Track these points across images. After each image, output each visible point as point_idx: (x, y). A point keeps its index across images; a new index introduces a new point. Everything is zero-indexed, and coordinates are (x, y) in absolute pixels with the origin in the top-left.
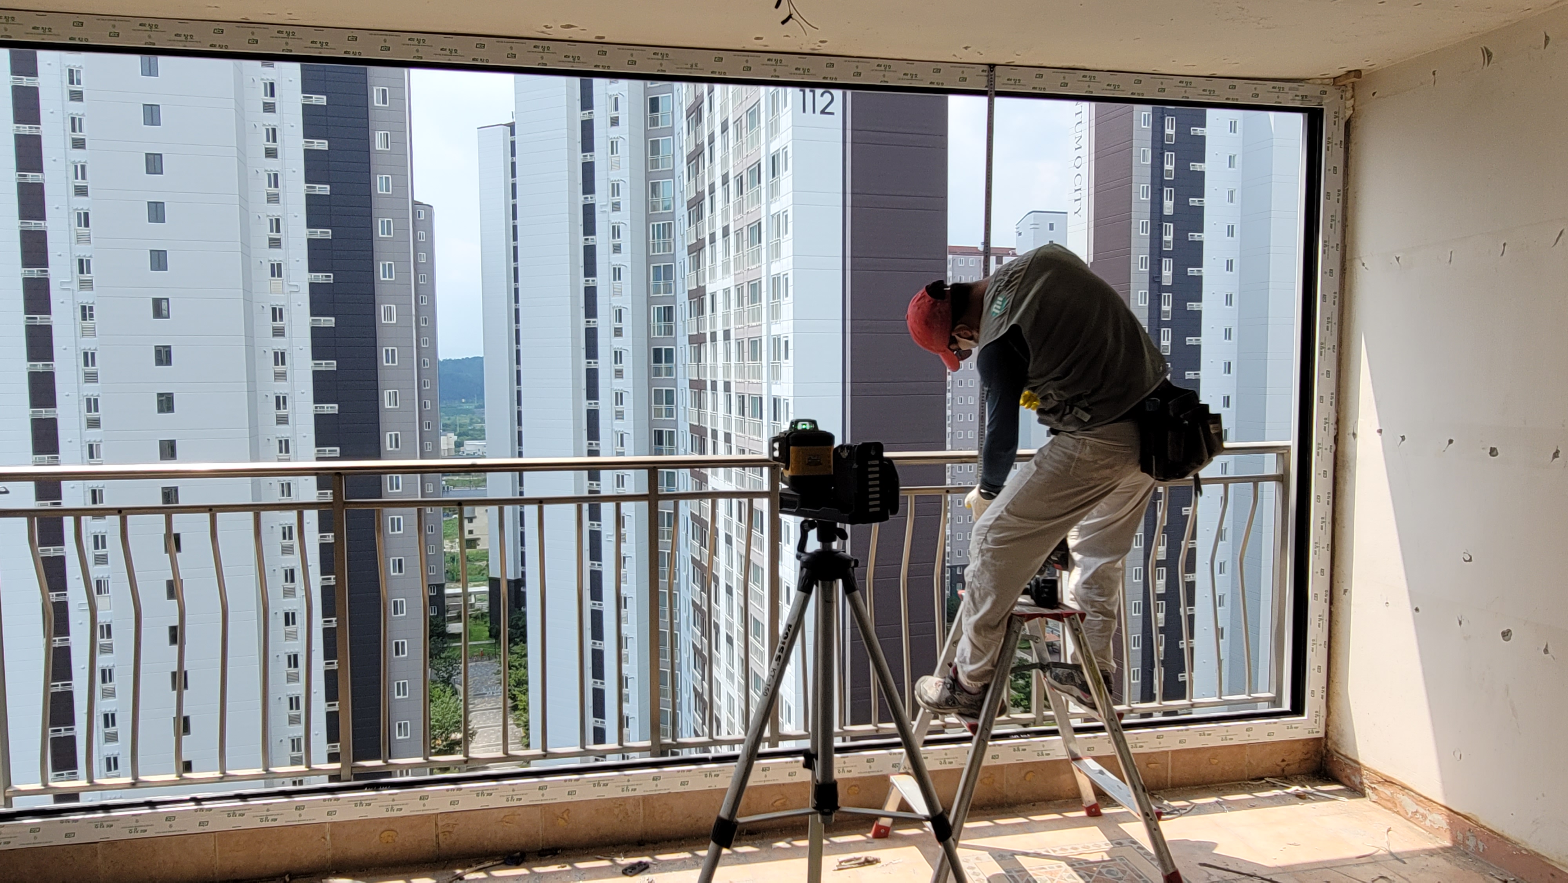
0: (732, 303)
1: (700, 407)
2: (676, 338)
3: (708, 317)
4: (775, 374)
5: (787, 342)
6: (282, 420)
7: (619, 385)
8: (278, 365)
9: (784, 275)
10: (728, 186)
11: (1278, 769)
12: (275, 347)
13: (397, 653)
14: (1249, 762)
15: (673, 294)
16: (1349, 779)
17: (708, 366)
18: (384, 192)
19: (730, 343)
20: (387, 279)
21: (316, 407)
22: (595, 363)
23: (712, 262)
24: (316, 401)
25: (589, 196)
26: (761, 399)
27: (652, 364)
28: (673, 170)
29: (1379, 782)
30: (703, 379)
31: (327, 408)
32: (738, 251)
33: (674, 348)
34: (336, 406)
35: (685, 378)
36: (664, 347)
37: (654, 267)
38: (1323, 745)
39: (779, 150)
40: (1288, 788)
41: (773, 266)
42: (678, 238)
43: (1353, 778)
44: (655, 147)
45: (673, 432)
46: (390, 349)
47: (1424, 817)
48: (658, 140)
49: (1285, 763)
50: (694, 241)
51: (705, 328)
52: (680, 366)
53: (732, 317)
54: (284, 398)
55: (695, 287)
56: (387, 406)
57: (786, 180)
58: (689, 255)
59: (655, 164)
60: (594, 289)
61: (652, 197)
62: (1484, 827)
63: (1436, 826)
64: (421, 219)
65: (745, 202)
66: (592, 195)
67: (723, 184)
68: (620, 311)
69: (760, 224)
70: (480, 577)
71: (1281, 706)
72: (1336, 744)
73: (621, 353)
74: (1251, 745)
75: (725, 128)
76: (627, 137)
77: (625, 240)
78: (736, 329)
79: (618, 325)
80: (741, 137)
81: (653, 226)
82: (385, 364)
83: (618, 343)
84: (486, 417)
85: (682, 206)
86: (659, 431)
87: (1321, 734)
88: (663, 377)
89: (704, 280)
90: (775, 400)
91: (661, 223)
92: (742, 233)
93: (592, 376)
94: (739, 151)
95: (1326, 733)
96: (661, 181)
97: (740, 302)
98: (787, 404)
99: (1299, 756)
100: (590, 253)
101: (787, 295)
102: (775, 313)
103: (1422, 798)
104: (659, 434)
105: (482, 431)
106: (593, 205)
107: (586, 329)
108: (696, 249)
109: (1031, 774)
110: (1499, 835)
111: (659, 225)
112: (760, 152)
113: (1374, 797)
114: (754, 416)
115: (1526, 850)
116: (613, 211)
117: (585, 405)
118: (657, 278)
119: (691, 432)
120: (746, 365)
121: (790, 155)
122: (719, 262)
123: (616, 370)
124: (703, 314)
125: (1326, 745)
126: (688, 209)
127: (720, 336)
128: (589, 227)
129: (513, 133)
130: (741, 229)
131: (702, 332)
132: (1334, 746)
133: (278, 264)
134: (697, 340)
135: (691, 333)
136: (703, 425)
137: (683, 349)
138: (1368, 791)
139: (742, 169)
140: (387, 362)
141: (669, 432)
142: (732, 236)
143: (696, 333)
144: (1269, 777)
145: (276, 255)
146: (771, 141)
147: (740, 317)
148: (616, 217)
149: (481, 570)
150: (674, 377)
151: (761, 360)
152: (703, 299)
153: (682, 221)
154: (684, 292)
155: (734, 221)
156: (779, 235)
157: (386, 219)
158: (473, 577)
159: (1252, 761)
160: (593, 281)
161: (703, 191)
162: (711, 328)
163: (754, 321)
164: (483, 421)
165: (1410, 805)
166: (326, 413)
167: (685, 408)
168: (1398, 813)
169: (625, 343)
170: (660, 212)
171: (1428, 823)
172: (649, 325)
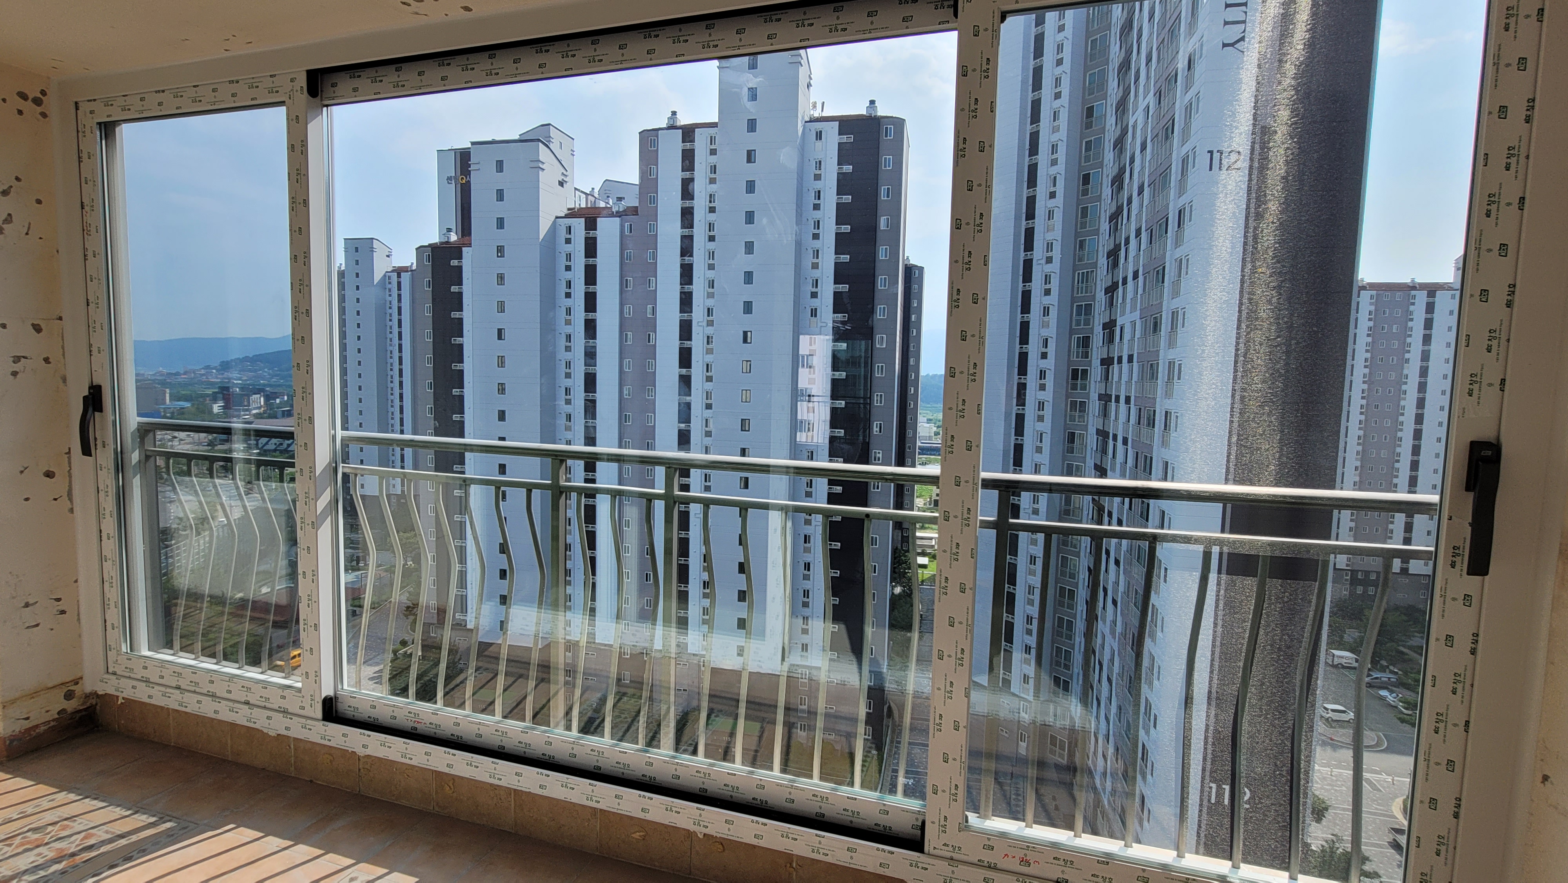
0: (1137, 333)
2: (1091, 361)
3: (1117, 344)
4: (1169, 391)
5: (1180, 365)
7: (1042, 395)
9: (1182, 309)
10: (1141, 238)
15: (1090, 327)
17: (1114, 383)
18: (884, 258)
19: (1133, 365)
20: (884, 317)
21: (832, 403)
22: (1025, 379)
23: (1123, 301)
24: (832, 399)
25: (1028, 253)
26: (1154, 411)
27: (1070, 381)
28: (1097, 229)
30: (1109, 393)
31: (838, 403)
32: (1145, 290)
33: (1088, 368)
34: (844, 402)
35: (1095, 393)
36: (1080, 368)
37: (1077, 306)
39: (1185, 204)
41: (1173, 302)
42: (1098, 282)
44: (1084, 212)
45: (1083, 434)
46: (881, 365)
48: (1088, 207)
50: (1110, 284)
51: (1114, 353)
52: (1092, 382)
53: (1137, 344)
55: (1108, 321)
56: (876, 404)
57: (1190, 229)
58: (1105, 295)
59: (1084, 225)
60: (1028, 323)
61: (1079, 251)
65: (1154, 249)
66: (1031, 252)
67: (1137, 237)
68: (1047, 340)
69: (1164, 267)
73: (1044, 372)
75: (1141, 191)
76: (1061, 206)
77: (1054, 285)
78: (1139, 354)
79: (1044, 350)
80: (1154, 197)
81: (1078, 274)
82: (877, 375)
83: (1043, 364)
85: (1102, 257)
86: (1072, 433)
88: (1079, 391)
89: (1116, 315)
90: (1166, 412)
91: (1085, 271)
92: (1149, 276)
93: (1022, 389)
94: (1151, 208)
96: (1087, 238)
97: (1143, 332)
98: (1177, 416)
100: (1026, 296)
101: (1184, 326)
102: (1172, 341)
104: (1072, 435)
106: (1031, 260)
107: (1020, 353)
108: (1111, 290)
111: (1084, 273)
112: (1168, 209)
114: (1148, 425)
116: (1046, 263)
117: (1015, 410)
118: (1079, 314)
119: (1097, 435)
120: (1145, 383)
121: (1195, 207)
122: (1129, 300)
123: (1040, 385)
124: (1112, 342)
126: (1107, 259)
127: (1125, 359)
128: (1027, 277)
130: (1149, 272)
131: (1111, 356)
133: (815, 309)
134: (1107, 362)
135: (1102, 357)
136: (1107, 430)
137: (1096, 369)
139: (1153, 223)
141: (1080, 434)
142: (1141, 278)
143: (1106, 357)
145: (814, 303)
146: (1179, 198)
147: (1143, 344)
148: (1048, 268)
150: (1086, 392)
151: (1157, 379)
152: (1114, 330)
153: (1101, 268)
154: (1099, 325)
155: (1143, 265)
156: (1181, 276)
157: (883, 277)
160: (1028, 317)
161: (1120, 243)
162: (1118, 353)
163: (1154, 348)
166: (837, 407)
167: (1094, 416)
169: (1049, 364)
170: (1086, 262)
172: (1069, 351)
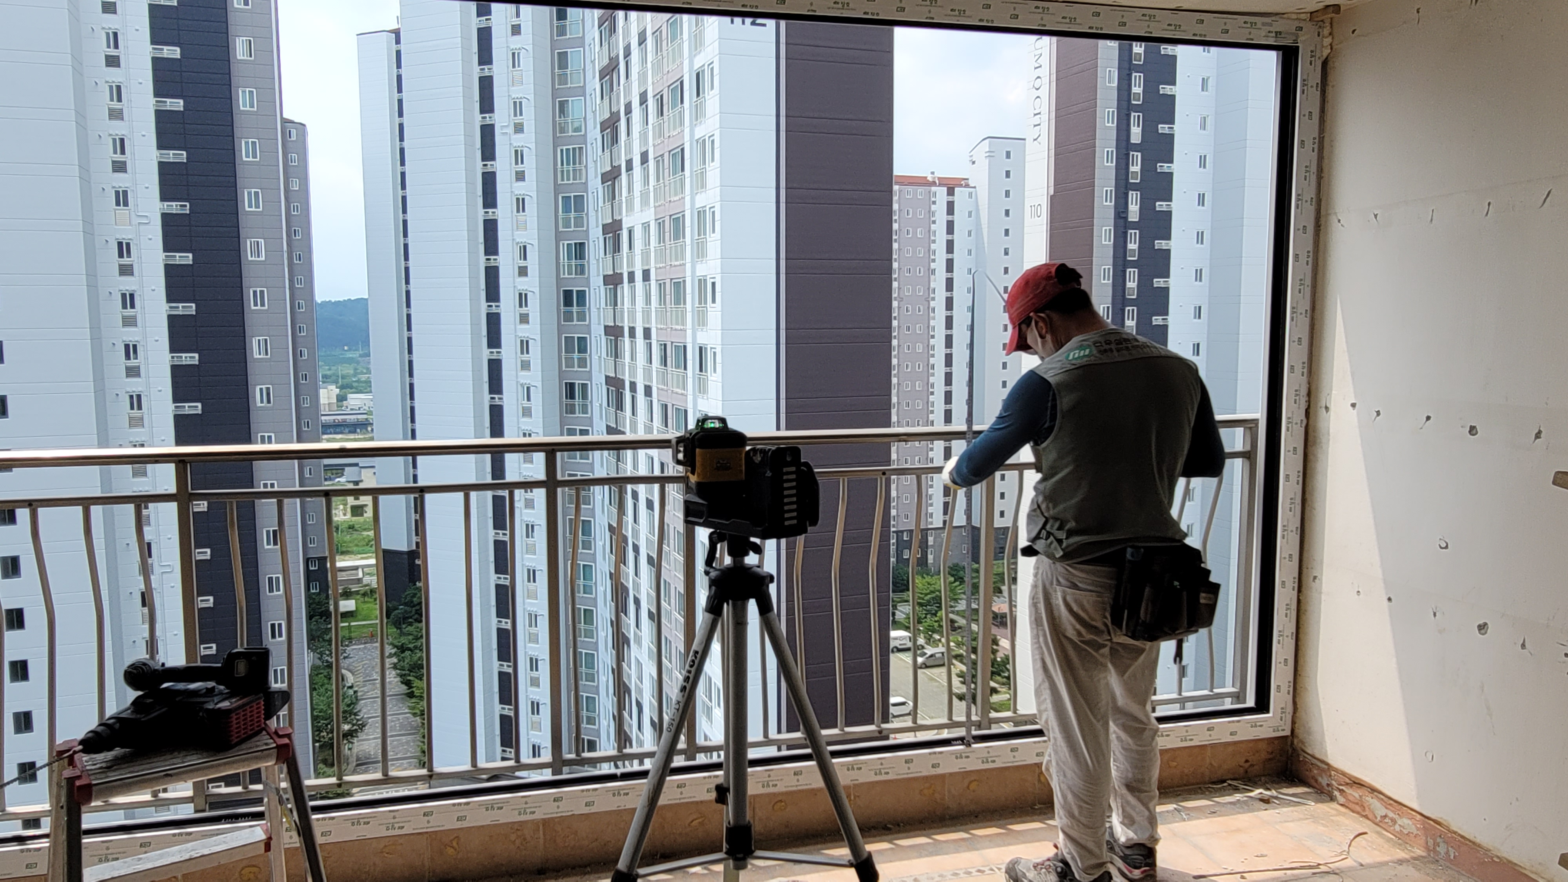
0: (652, 238)
1: (616, 356)
2: (588, 278)
3: (625, 255)
4: (701, 320)
5: (714, 284)
6: (133, 372)
7: (524, 331)
8: (126, 308)
9: (710, 208)
10: (647, 106)
11: (1242, 770)
12: (122, 288)
13: (273, 636)
14: (1211, 764)
15: (585, 229)
16: (1316, 781)
17: (626, 310)
18: (248, 108)
19: (650, 285)
20: (253, 209)
21: (173, 357)
22: (497, 306)
23: (629, 192)
24: (172, 350)
25: (487, 115)
26: (685, 347)
27: (562, 307)
28: (584, 87)
29: (1347, 784)
30: (620, 325)
31: (186, 357)
32: (658, 180)
33: (587, 289)
34: (196, 355)
35: (599, 324)
36: (575, 289)
37: (563, 197)
38: (1289, 743)
39: (704, 65)
40: (1252, 791)
41: (698, 198)
42: (591, 165)
43: (1320, 779)
44: (563, 58)
45: (586, 384)
46: (258, 290)
47: (1394, 821)
48: (567, 52)
49: (1248, 764)
50: (609, 168)
51: (622, 267)
52: (593, 309)
53: (653, 254)
54: (135, 346)
55: (610, 221)
56: (256, 356)
57: (712, 100)
58: (603, 183)
59: (563, 79)
60: (495, 222)
61: (560, 117)
62: (1455, 833)
63: (1406, 832)
64: (292, 139)
65: (666, 124)
66: (491, 115)
67: (641, 104)
68: (525, 247)
69: (683, 150)
70: (368, 548)
71: (1245, 702)
72: (1303, 743)
73: (526, 295)
74: (1213, 746)
75: (642, 40)
76: (530, 48)
77: (529, 166)
78: (656, 269)
79: (522, 263)
80: (661, 51)
81: (562, 151)
82: (253, 308)
83: (523, 284)
84: (371, 367)
85: (595, 128)
86: (570, 384)
87: (1288, 733)
88: (575, 323)
89: (620, 213)
90: (701, 348)
91: (571, 147)
92: (663, 160)
93: (493, 321)
94: (658, 66)
95: (1293, 731)
96: (570, 99)
97: (661, 239)
98: (715, 353)
99: (1264, 755)
100: (489, 181)
101: (714, 231)
102: (700, 252)
103: (1392, 802)
104: (571, 387)
105: (368, 382)
106: (492, 127)
107: (486, 268)
108: (611, 177)
109: (975, 783)
110: (1470, 841)
111: (568, 150)
112: (683, 68)
113: (1341, 800)
114: (677, 367)
115: (1498, 857)
116: (515, 132)
117: (486, 353)
118: (567, 210)
119: (606, 384)
120: (668, 309)
121: (716, 71)
122: (637, 193)
123: (521, 315)
124: (619, 251)
125: (1292, 743)
126: (601, 132)
127: (639, 276)
128: (488, 151)
129: (398, 41)
130: (662, 156)
131: (619, 272)
132: (1300, 745)
133: (123, 191)
134: (613, 281)
135: (606, 273)
136: (621, 377)
137: (597, 291)
138: (1336, 793)
139: (663, 87)
140: (256, 305)
141: (582, 384)
142: (651, 163)
143: (611, 273)
144: (1232, 779)
145: (121, 181)
146: (695, 56)
147: (661, 255)
148: (518, 140)
149: (369, 541)
150: (587, 323)
151: (685, 303)
152: (619, 235)
153: (594, 145)
154: (597, 227)
155: (654, 145)
156: (704, 163)
157: (250, 140)
158: (361, 549)
159: (1213, 762)
160: (493, 213)
161: (619, 112)
162: (628, 266)
163: (676, 260)
164: (369, 371)
165: (1380, 810)
166: (184, 363)
167: (600, 357)
168: (1366, 817)
169: (531, 284)
170: (570, 134)
171: (1397, 828)
172: (558, 263)
